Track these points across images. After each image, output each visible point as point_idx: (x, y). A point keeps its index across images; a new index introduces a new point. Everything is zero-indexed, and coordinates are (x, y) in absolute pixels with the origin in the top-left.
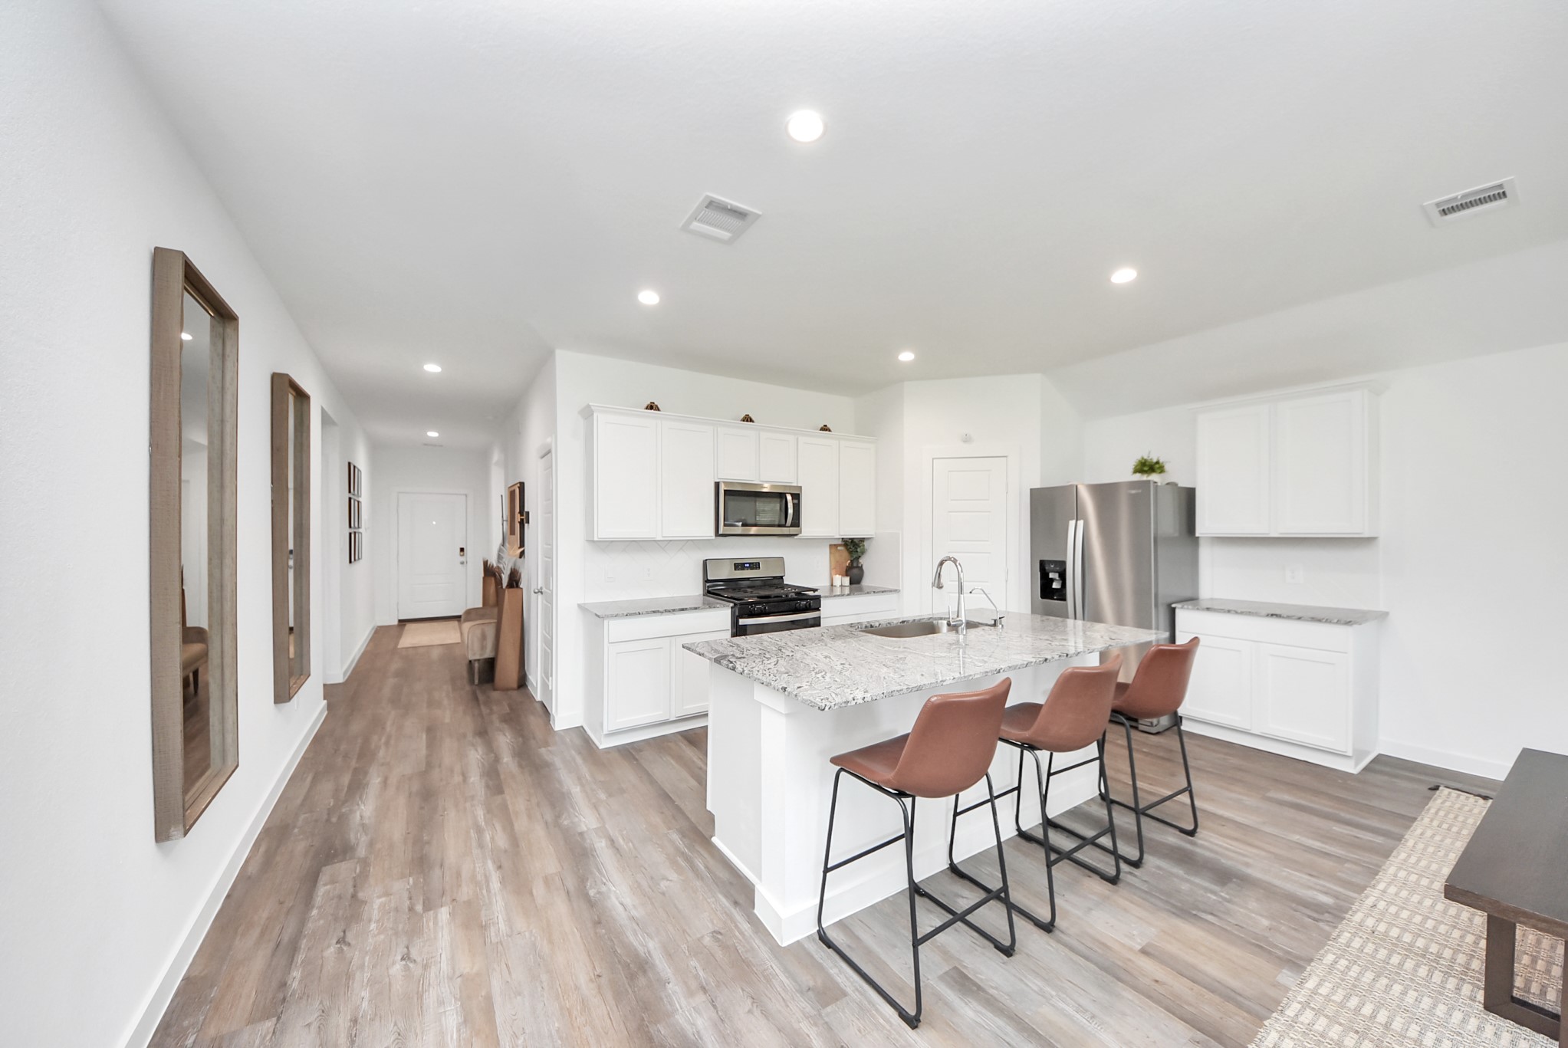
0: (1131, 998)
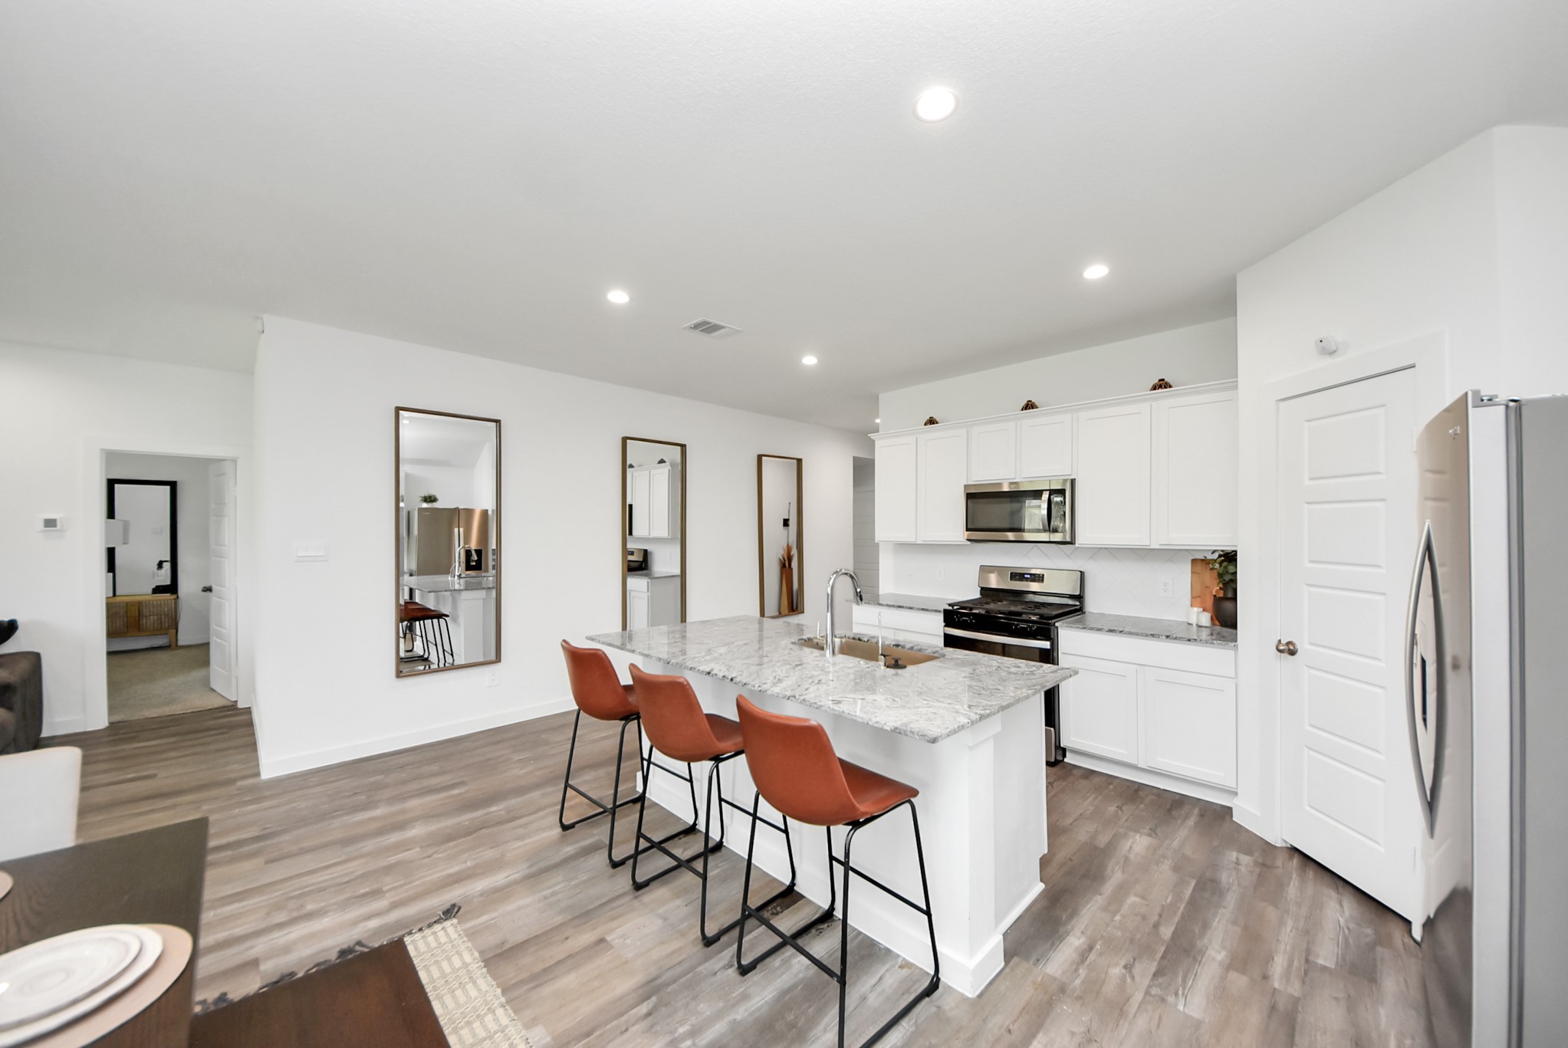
0: (555, 920)
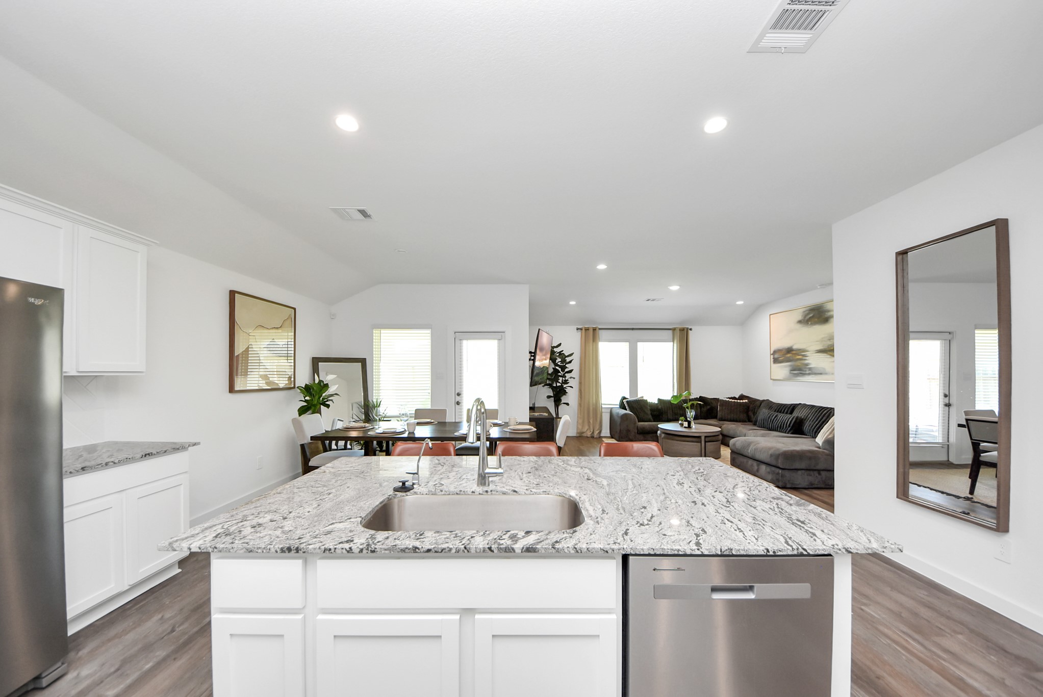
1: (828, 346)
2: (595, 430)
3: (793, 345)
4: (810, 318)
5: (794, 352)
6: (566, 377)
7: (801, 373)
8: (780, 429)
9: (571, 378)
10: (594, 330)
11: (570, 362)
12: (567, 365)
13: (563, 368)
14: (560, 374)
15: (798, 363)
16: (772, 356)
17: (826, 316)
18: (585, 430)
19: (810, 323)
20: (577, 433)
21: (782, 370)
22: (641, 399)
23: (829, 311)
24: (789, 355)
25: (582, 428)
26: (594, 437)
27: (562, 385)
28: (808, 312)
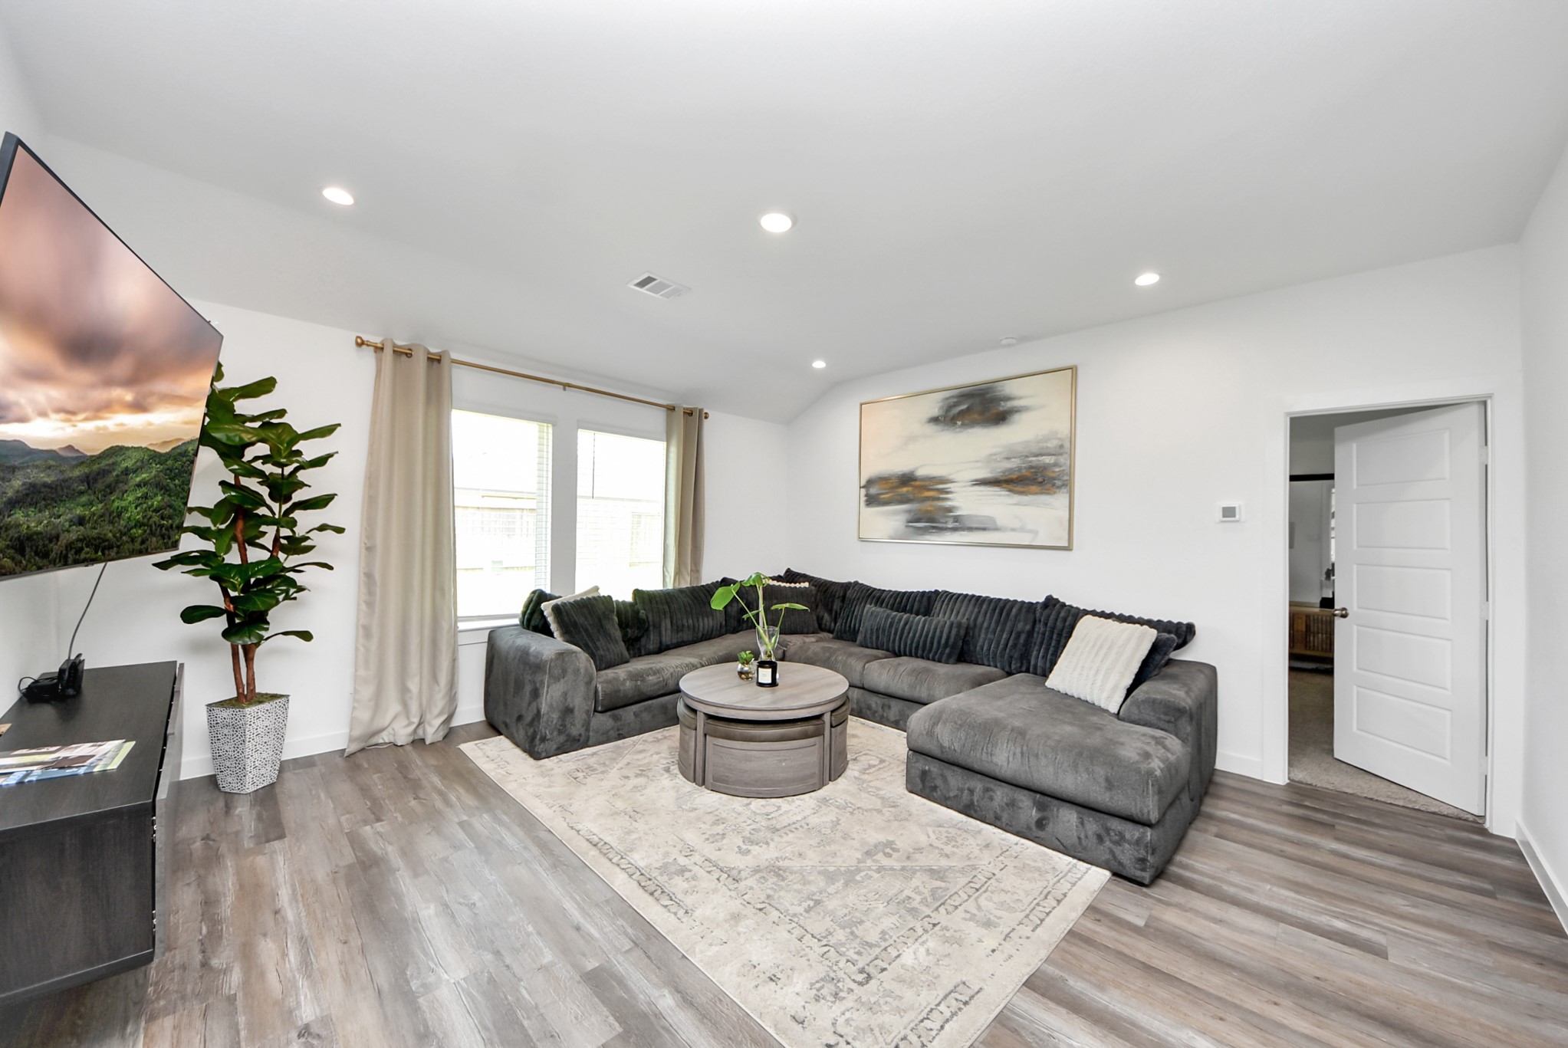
1: (1004, 472)
2: (428, 717)
3: (917, 469)
4: (962, 412)
5: (917, 483)
6: (293, 524)
7: (934, 528)
8: (923, 651)
9: (323, 528)
10: (435, 360)
11: (320, 462)
12: (301, 476)
13: (281, 489)
14: (262, 511)
15: (928, 506)
16: (863, 491)
17: (1001, 409)
18: (385, 720)
19: (959, 423)
20: (351, 740)
21: (888, 520)
22: (595, 595)
23: (1008, 399)
24: (905, 490)
25: (372, 719)
26: (423, 740)
27: (274, 558)
28: (955, 400)
